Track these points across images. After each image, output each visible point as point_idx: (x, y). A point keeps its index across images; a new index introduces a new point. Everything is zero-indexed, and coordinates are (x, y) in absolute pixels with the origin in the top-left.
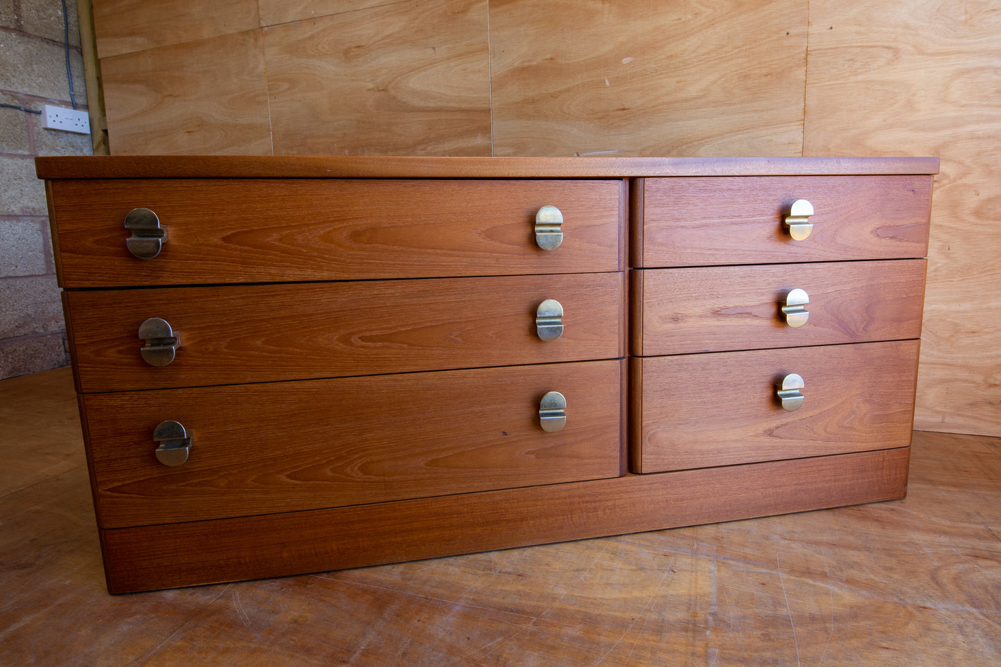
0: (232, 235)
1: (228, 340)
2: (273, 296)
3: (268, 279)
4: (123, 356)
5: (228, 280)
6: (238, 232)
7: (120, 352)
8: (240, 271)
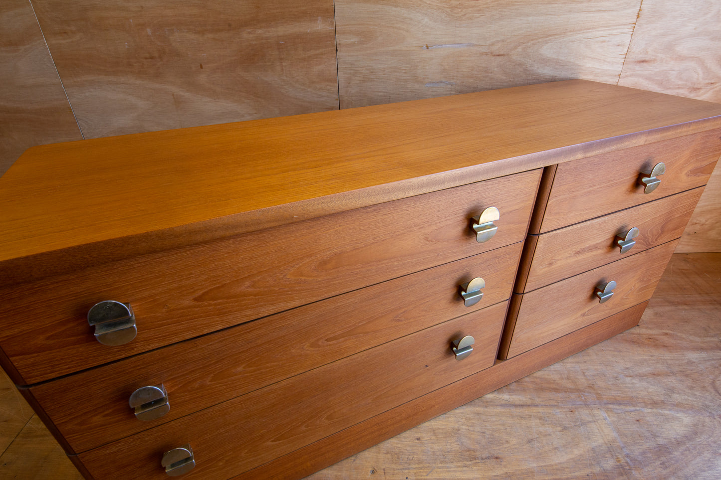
0: (203, 294)
1: (212, 375)
2: (250, 332)
3: (246, 320)
4: (110, 418)
5: (205, 332)
6: (211, 290)
7: (104, 416)
8: (217, 321)
